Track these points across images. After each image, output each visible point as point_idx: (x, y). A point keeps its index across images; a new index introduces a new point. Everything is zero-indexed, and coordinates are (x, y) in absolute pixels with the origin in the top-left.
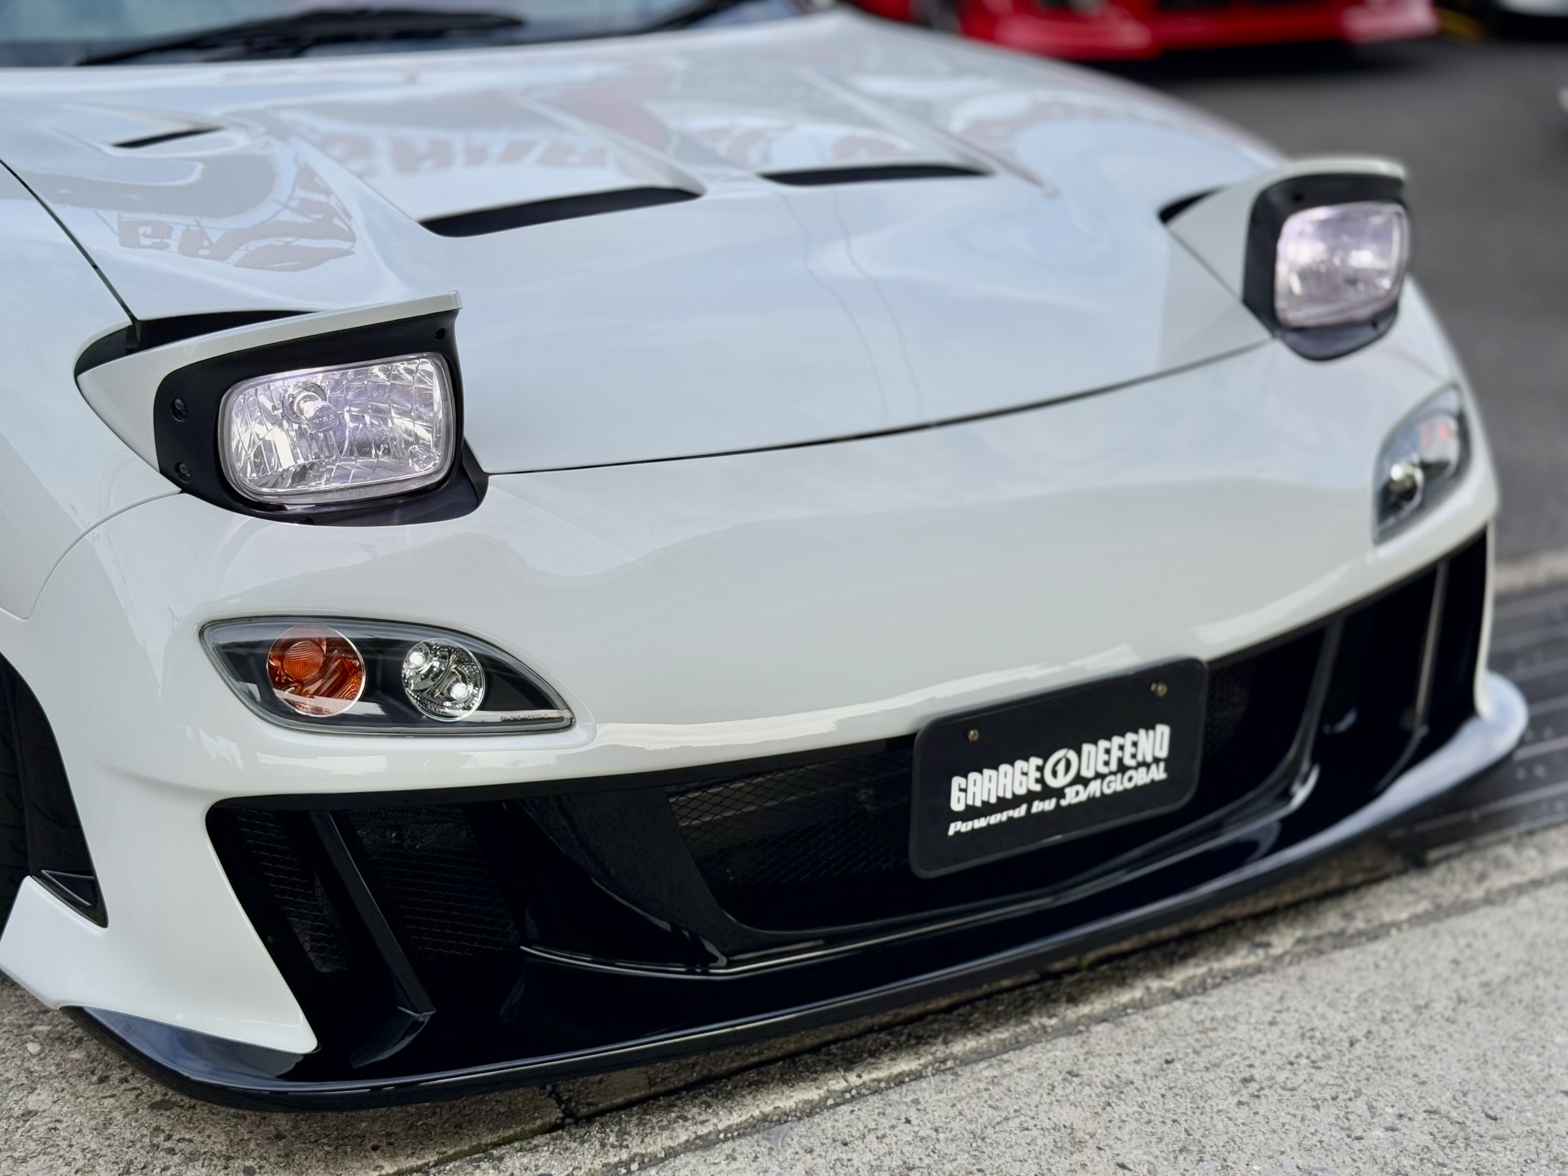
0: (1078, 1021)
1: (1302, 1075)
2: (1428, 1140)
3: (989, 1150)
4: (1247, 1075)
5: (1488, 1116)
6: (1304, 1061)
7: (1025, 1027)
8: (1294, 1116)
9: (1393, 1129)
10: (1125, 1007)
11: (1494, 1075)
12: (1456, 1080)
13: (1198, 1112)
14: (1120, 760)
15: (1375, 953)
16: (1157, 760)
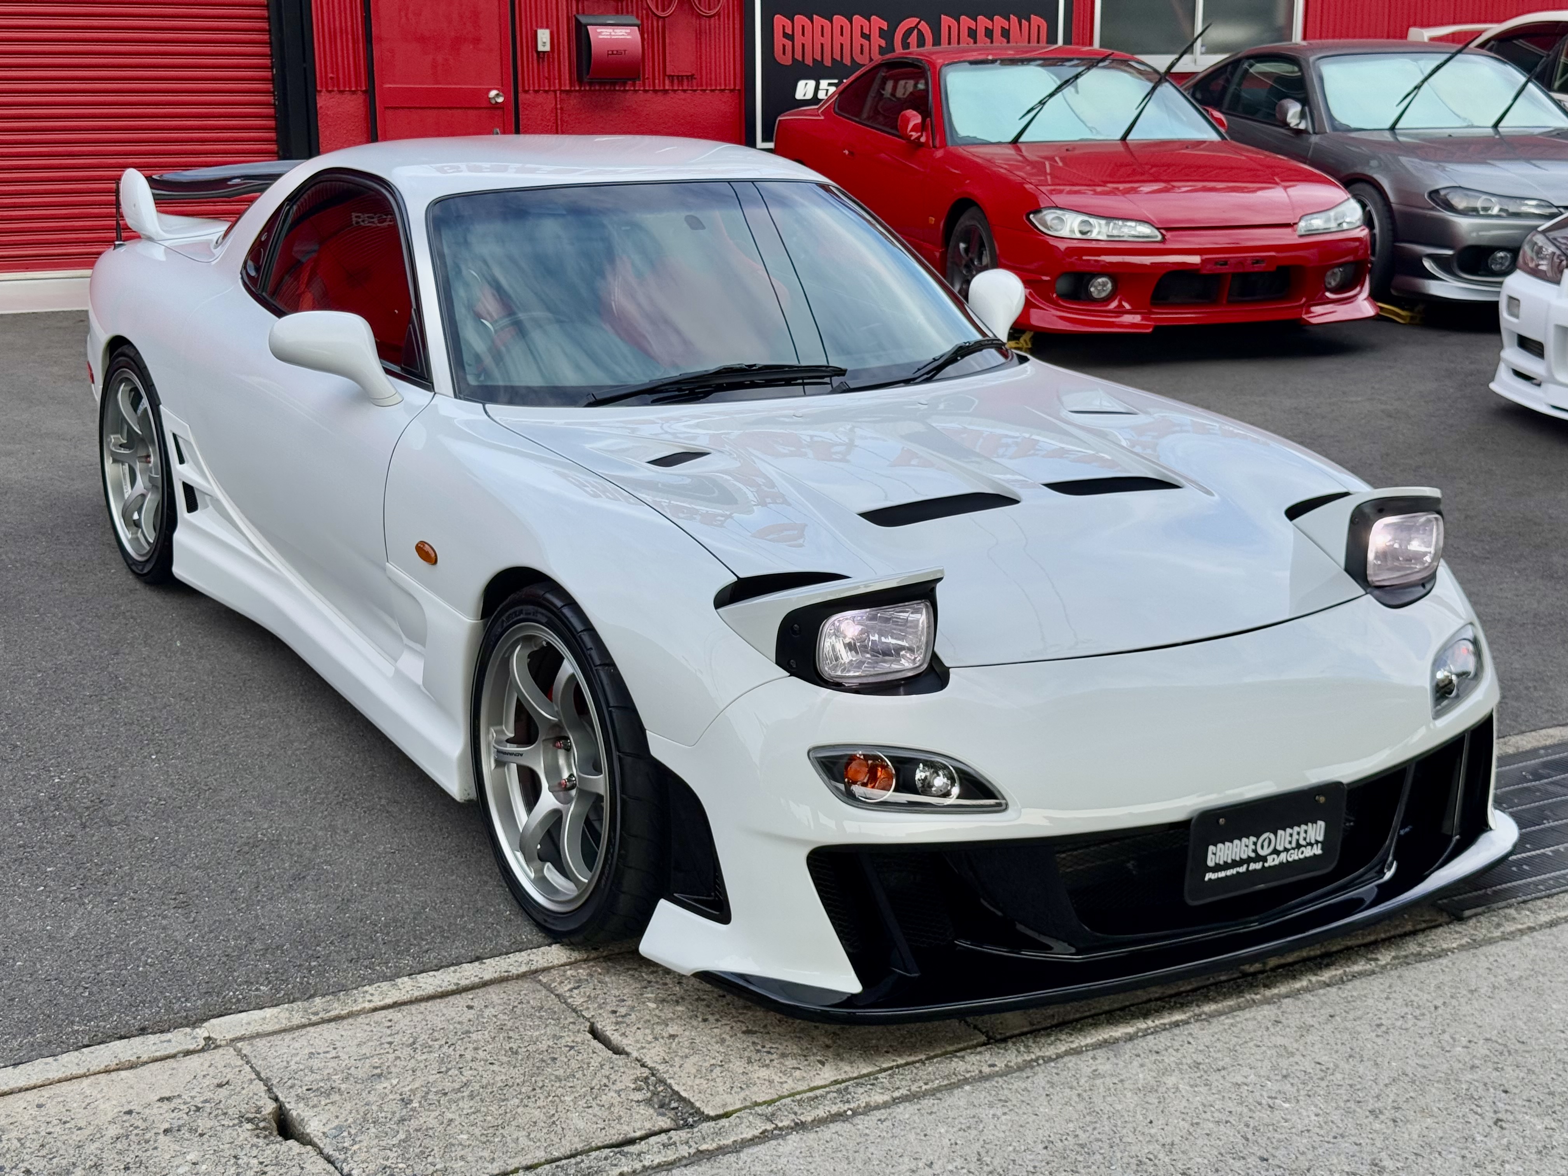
0: (1273, 996)
1: (1410, 1023)
2: (1488, 1053)
3: (1241, 1056)
4: (1378, 1022)
5: (1519, 1042)
6: (1410, 1016)
7: (1243, 999)
8: (1409, 1041)
9: (1467, 1047)
10: (1299, 990)
11: (1520, 1023)
12: (1498, 1025)
13: (1355, 1040)
14: (1298, 841)
15: (1441, 964)
16: (1317, 842)
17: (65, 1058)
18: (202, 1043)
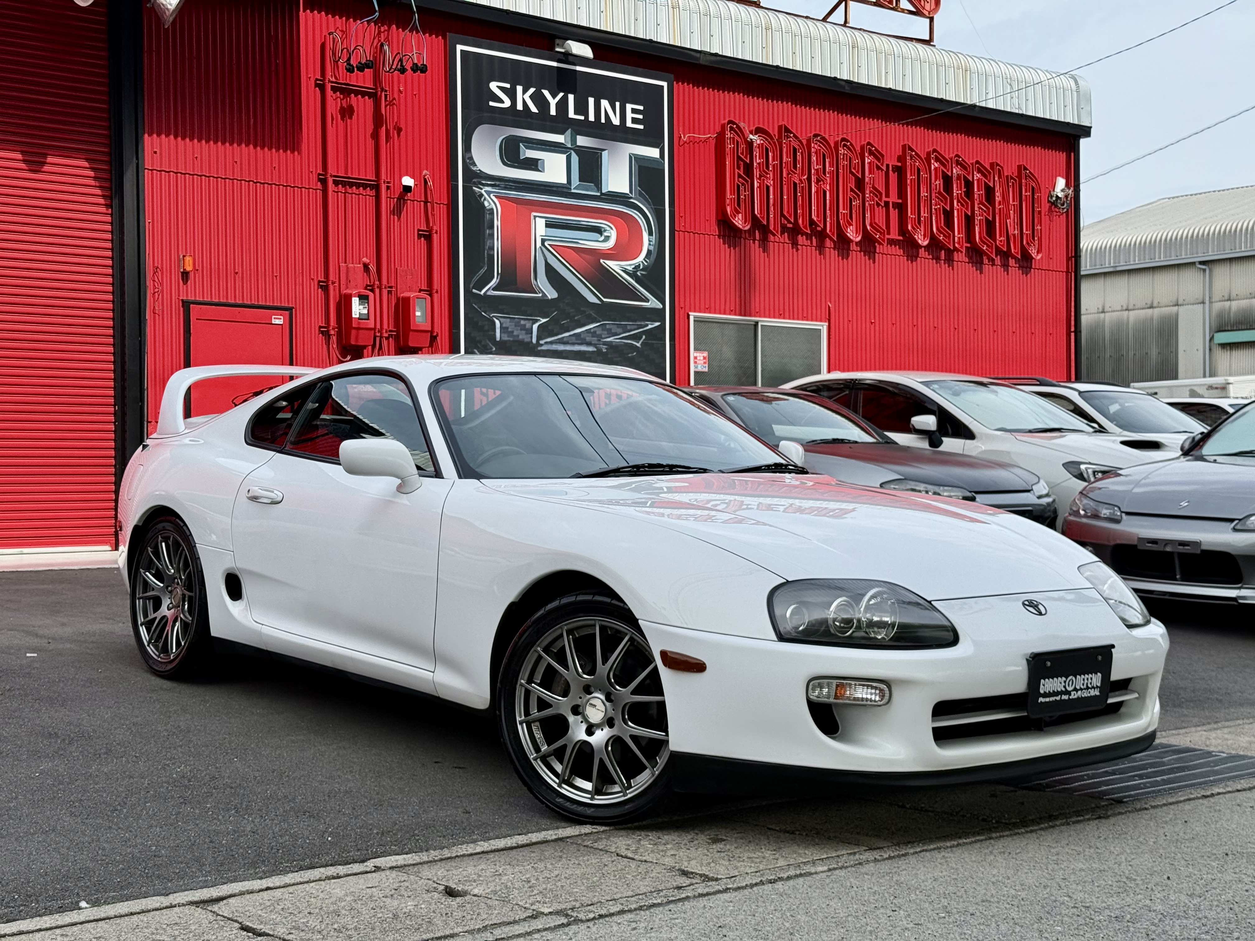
17: (290, 875)
18: (373, 869)
